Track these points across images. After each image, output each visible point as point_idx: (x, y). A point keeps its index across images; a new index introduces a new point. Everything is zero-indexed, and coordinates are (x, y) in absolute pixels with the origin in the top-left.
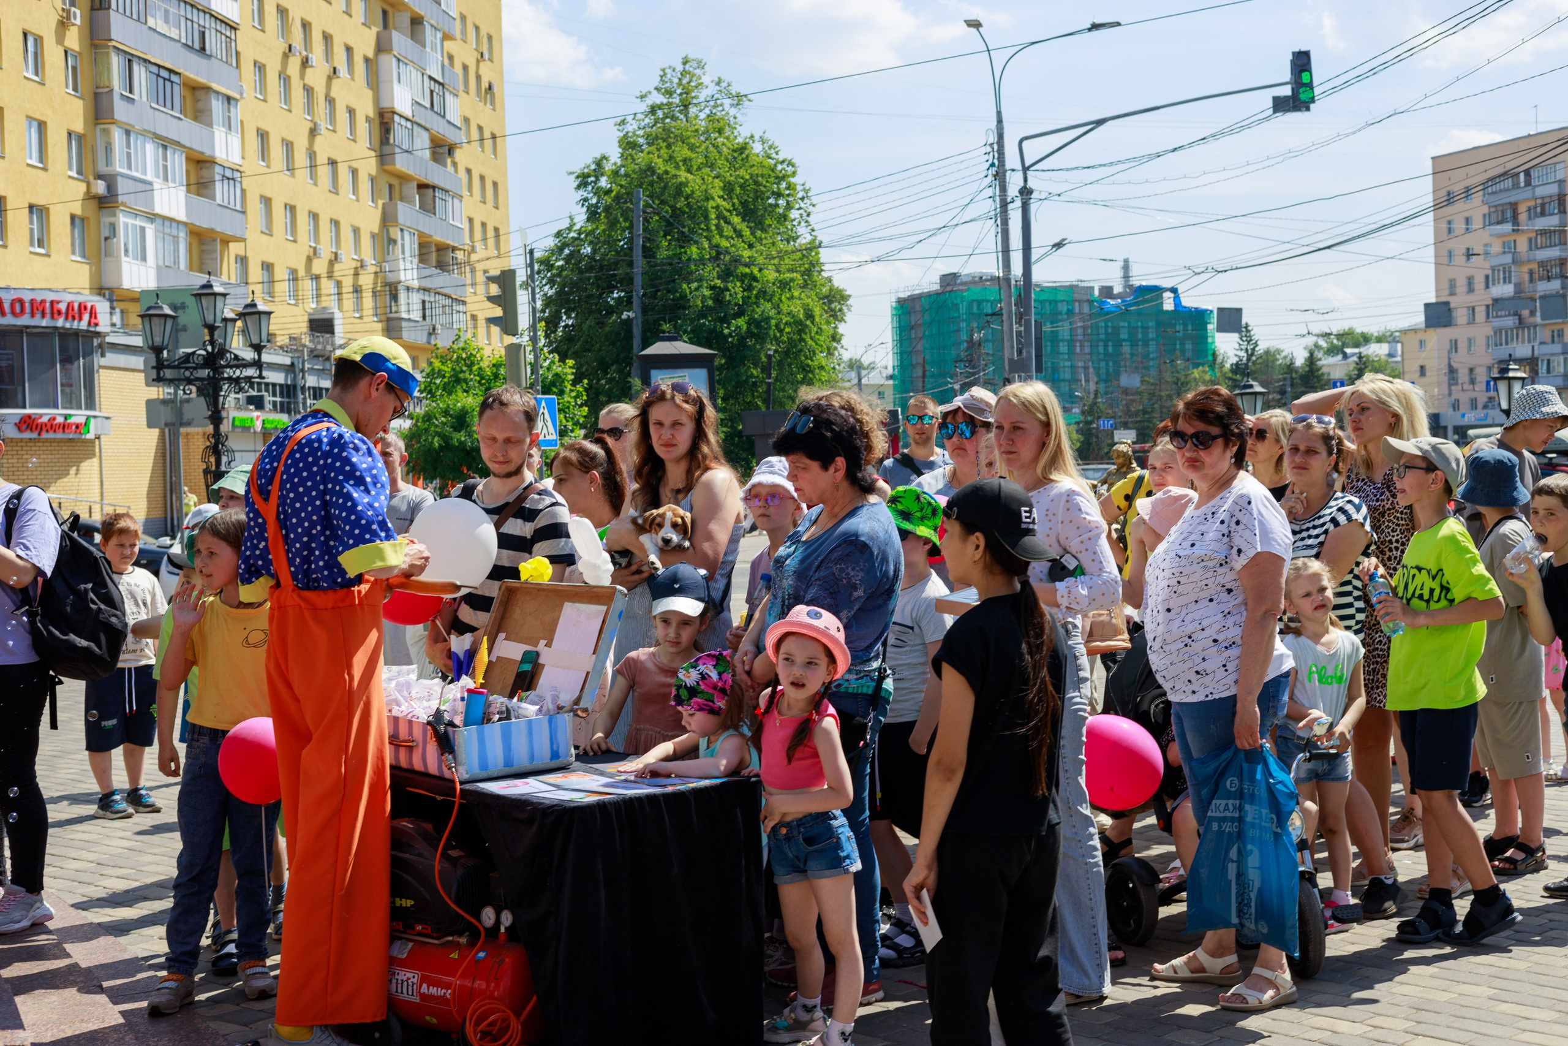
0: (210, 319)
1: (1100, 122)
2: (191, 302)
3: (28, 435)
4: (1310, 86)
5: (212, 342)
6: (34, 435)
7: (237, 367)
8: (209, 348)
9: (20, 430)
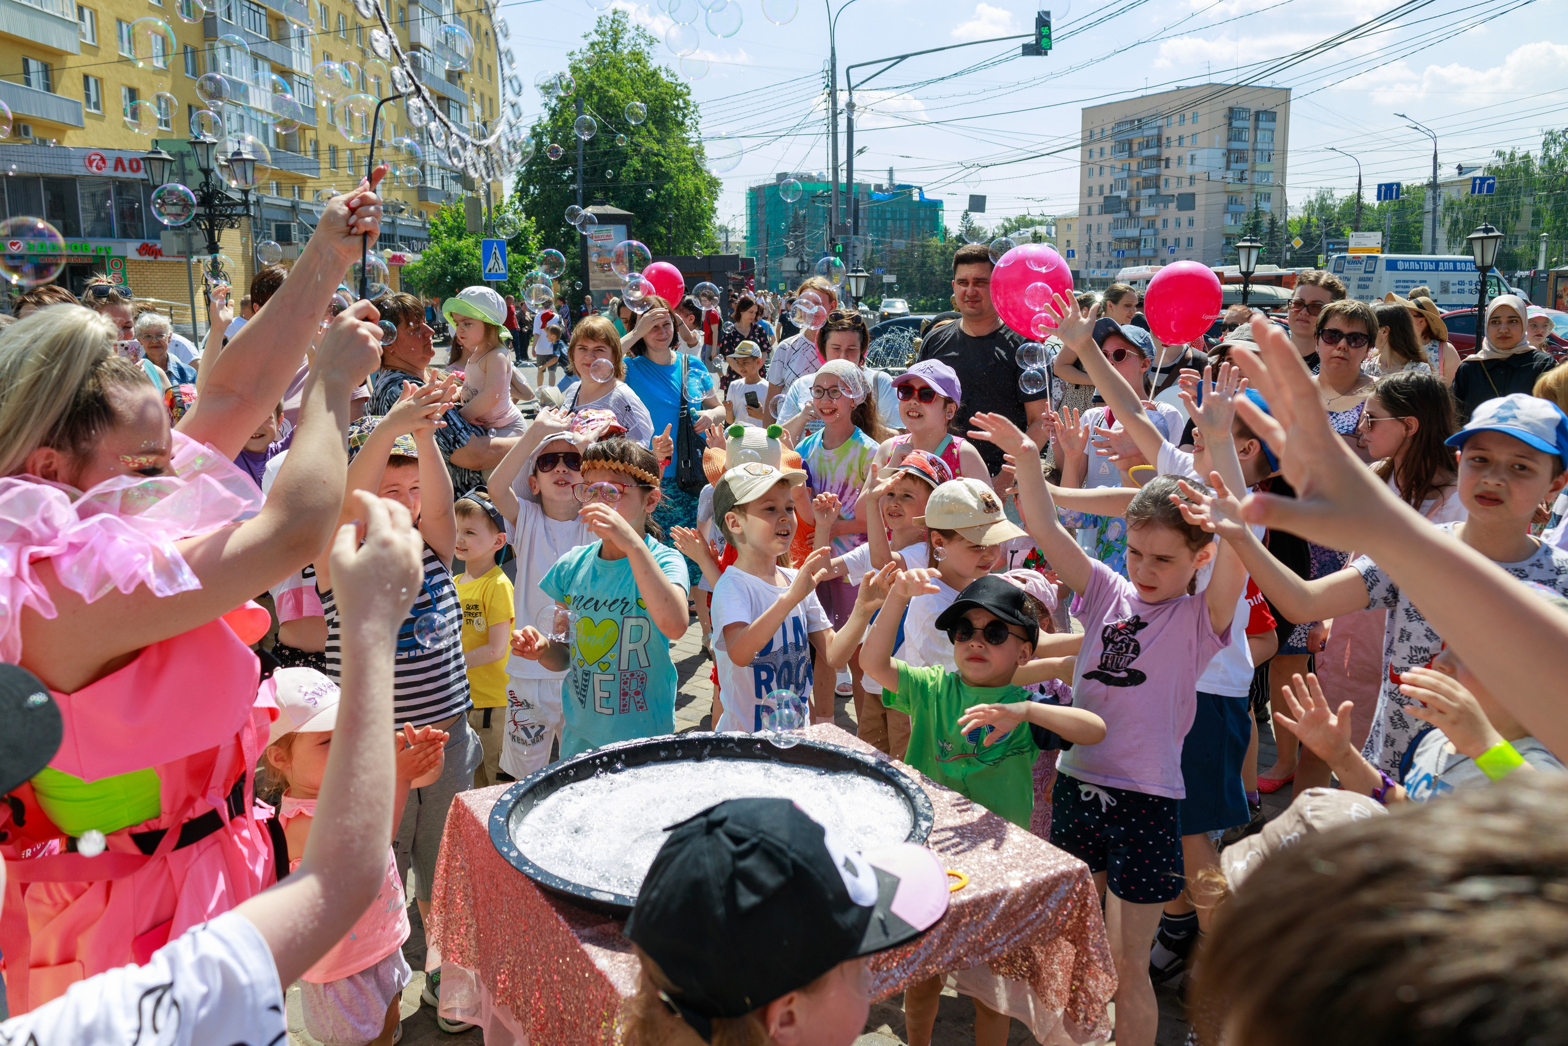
0: (204, 165)
1: (903, 57)
2: (189, 148)
3: (147, 258)
4: (1049, 36)
5: (207, 184)
6: (151, 258)
7: (229, 205)
8: (205, 189)
9: (141, 254)
